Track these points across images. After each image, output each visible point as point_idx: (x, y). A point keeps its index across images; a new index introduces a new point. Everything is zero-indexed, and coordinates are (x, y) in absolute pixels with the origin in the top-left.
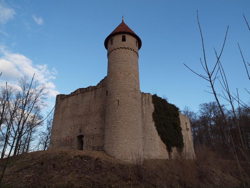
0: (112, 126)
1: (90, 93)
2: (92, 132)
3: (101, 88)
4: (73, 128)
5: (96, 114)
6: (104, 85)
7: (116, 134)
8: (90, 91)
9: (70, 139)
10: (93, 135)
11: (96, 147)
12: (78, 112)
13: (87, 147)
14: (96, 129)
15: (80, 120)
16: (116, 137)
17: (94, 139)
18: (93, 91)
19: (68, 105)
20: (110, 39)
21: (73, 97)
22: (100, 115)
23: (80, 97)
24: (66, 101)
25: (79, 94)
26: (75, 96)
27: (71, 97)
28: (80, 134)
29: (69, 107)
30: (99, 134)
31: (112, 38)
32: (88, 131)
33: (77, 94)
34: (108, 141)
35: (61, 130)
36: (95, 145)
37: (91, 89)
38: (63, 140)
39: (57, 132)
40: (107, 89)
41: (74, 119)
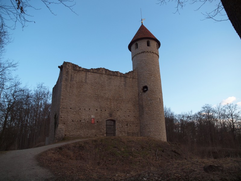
0: (158, 118)
1: (119, 79)
2: (126, 118)
3: (131, 79)
4: (99, 110)
5: (128, 102)
6: (135, 78)
7: (161, 125)
8: (119, 78)
9: (96, 122)
10: (127, 121)
11: (132, 133)
13: (120, 132)
14: (129, 116)
15: (108, 103)
16: (162, 128)
17: (128, 125)
18: (123, 78)
19: (87, 81)
20: (147, 40)
21: (94, 74)
22: (133, 104)
23: (105, 77)
24: (83, 75)
25: (104, 75)
26: (98, 75)
27: (92, 73)
28: (110, 118)
29: (89, 84)
30: (133, 122)
31: (149, 40)
32: (120, 116)
33: (101, 73)
34: (154, 130)
35: (80, 109)
36: (130, 132)
37: (119, 75)
38: (84, 121)
39: (73, 110)
40: (146, 84)
41: (100, 100)
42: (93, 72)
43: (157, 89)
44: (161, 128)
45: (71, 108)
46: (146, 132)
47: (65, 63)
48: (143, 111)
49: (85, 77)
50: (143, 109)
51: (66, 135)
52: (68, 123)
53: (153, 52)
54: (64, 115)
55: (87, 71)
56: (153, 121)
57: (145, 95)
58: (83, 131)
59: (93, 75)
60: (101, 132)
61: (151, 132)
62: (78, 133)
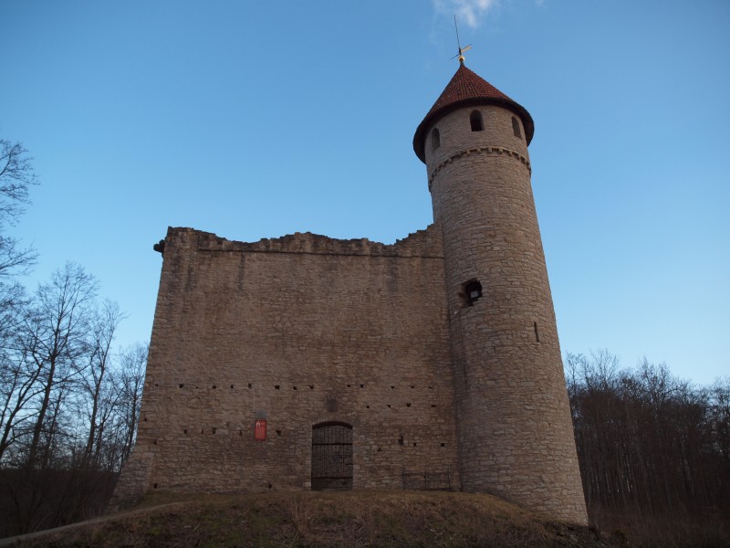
0: (528, 408)
1: (368, 267)
2: (396, 415)
3: (416, 262)
4: (285, 386)
5: (406, 349)
6: (431, 255)
7: (545, 439)
8: (366, 261)
9: (271, 433)
10: (400, 428)
11: (421, 474)
12: (311, 324)
13: (372, 471)
14: (409, 405)
15: (323, 358)
16: (549, 449)
17: (405, 442)
18: (382, 260)
19: (246, 284)
20: (470, 110)
21: (272, 257)
22: (424, 356)
23: (312, 266)
24: (230, 264)
25: (307, 256)
26: (287, 259)
27: (265, 255)
28: (330, 418)
29: (250, 296)
30: (429, 428)
31: (478, 109)
32: (371, 408)
33: (297, 251)
34: (512, 459)
35: (214, 387)
36: (412, 469)
37: (367, 250)
38: (226, 432)
39: (188, 393)
40: (472, 274)
41: (289, 350)
42: (267, 252)
43: (522, 286)
44: (545, 452)
45: (181, 386)
46: (479, 471)
47: (172, 232)
48: (466, 382)
49: (238, 270)
50: (465, 373)
51: (156, 486)
52: (168, 438)
53: (497, 150)
54: (155, 412)
55: (244, 249)
56: (506, 423)
57: (469, 315)
58: (221, 470)
59: (266, 260)
60: (291, 471)
61: (500, 469)
62: (203, 475)
